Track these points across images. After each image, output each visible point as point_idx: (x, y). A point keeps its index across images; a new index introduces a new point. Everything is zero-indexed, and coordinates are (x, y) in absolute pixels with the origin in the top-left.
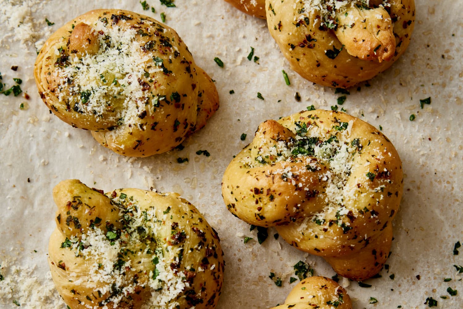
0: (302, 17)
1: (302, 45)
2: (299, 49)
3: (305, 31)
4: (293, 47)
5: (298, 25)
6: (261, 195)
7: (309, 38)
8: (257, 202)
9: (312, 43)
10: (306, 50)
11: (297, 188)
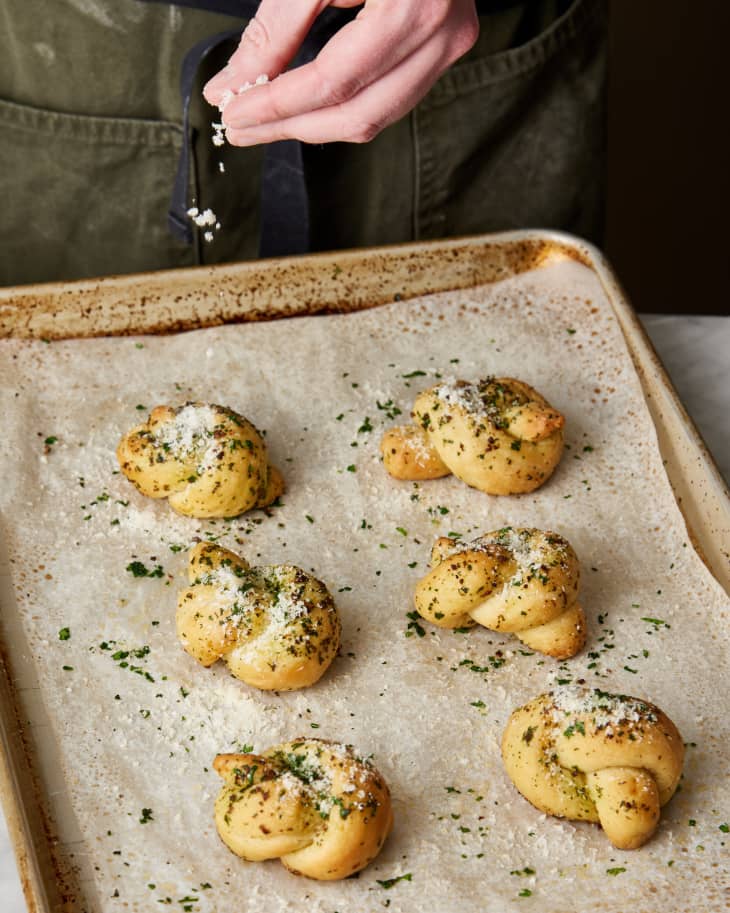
0: (476, 427)
1: (489, 450)
2: (488, 456)
3: (485, 437)
4: (482, 457)
5: (477, 435)
6: (459, 570)
7: (492, 441)
8: (457, 577)
9: (496, 443)
10: (494, 453)
11: (489, 554)
